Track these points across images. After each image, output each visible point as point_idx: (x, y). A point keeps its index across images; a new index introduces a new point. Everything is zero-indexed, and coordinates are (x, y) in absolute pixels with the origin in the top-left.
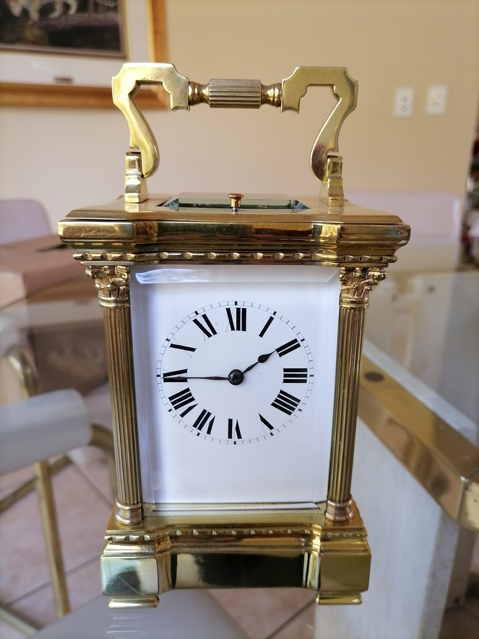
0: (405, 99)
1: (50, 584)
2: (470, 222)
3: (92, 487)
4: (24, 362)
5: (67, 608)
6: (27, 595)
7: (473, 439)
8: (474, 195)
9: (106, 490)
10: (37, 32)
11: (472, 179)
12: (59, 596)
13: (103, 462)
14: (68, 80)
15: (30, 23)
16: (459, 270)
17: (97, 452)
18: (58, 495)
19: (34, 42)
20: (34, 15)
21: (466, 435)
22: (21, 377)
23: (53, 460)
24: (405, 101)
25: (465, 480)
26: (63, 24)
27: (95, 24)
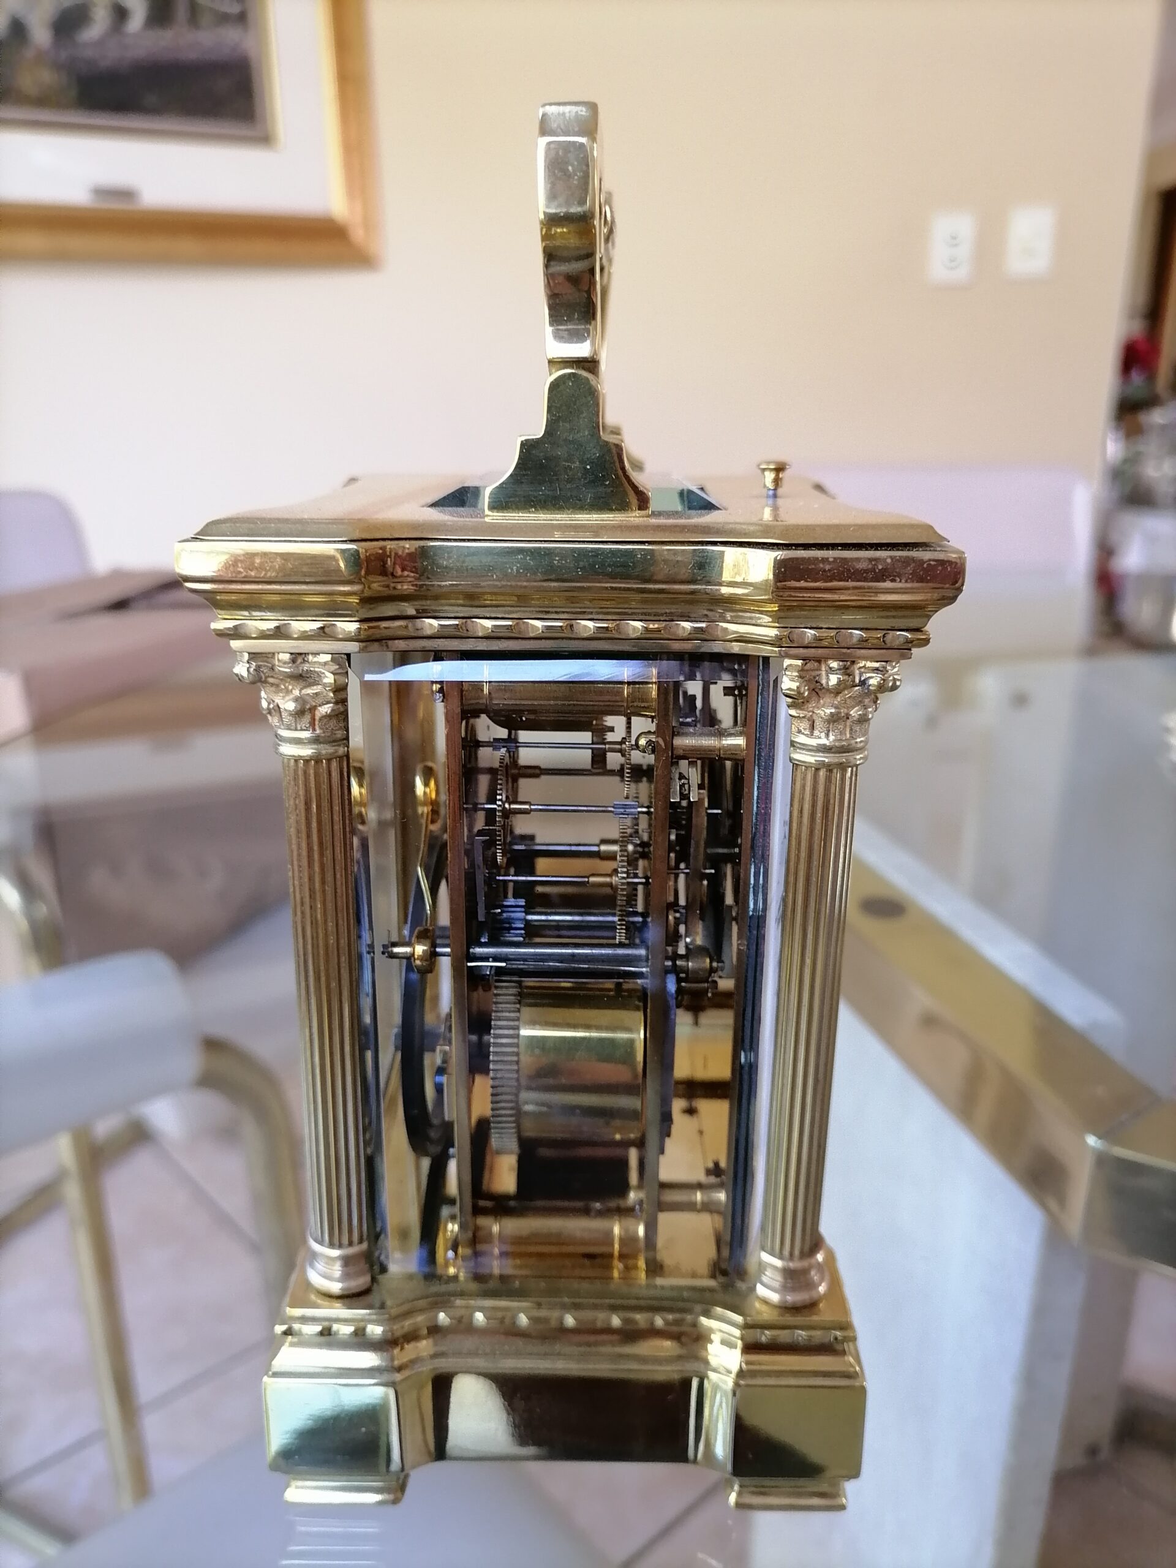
0: (954, 240)
1: (99, 1435)
2: (1115, 538)
3: (200, 1195)
6: (43, 1465)
7: (1118, 1053)
8: (1123, 472)
10: (47, 77)
11: (1120, 434)
12: (122, 1466)
13: (227, 1134)
14: (127, 194)
15: (29, 54)
16: (1091, 651)
17: (213, 1104)
19: (42, 101)
20: (41, 35)
22: (24, 925)
23: (104, 1128)
24: (956, 245)
25: (1096, 1143)
26: (112, 56)
27: (192, 55)
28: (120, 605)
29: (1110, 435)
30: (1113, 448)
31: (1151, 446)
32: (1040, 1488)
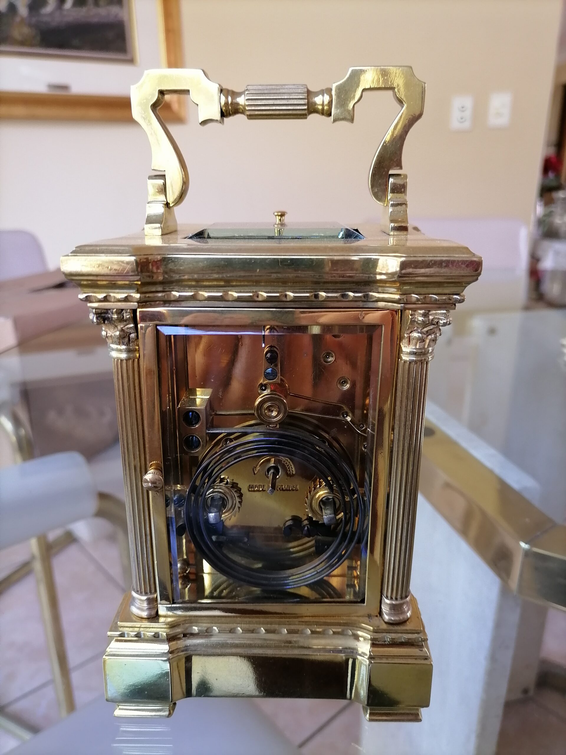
0: (463, 109)
1: (52, 681)
2: (540, 253)
3: (100, 568)
4: (16, 421)
5: (71, 706)
6: (25, 696)
7: (536, 502)
8: (544, 221)
9: (116, 571)
10: (26, 30)
11: (542, 203)
12: (62, 696)
13: (112, 538)
14: (65, 88)
15: (18, 19)
16: (527, 308)
17: (103, 524)
18: (60, 579)
19: (22, 43)
20: (23, 11)
21: (527, 495)
22: (14, 439)
23: (52, 536)
24: (463, 111)
25: (525, 546)
26: (57, 20)
27: (95, 20)
28: (61, 286)
29: (538, 203)
30: (540, 210)
31: (557, 209)
32: (499, 710)
